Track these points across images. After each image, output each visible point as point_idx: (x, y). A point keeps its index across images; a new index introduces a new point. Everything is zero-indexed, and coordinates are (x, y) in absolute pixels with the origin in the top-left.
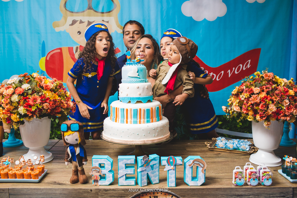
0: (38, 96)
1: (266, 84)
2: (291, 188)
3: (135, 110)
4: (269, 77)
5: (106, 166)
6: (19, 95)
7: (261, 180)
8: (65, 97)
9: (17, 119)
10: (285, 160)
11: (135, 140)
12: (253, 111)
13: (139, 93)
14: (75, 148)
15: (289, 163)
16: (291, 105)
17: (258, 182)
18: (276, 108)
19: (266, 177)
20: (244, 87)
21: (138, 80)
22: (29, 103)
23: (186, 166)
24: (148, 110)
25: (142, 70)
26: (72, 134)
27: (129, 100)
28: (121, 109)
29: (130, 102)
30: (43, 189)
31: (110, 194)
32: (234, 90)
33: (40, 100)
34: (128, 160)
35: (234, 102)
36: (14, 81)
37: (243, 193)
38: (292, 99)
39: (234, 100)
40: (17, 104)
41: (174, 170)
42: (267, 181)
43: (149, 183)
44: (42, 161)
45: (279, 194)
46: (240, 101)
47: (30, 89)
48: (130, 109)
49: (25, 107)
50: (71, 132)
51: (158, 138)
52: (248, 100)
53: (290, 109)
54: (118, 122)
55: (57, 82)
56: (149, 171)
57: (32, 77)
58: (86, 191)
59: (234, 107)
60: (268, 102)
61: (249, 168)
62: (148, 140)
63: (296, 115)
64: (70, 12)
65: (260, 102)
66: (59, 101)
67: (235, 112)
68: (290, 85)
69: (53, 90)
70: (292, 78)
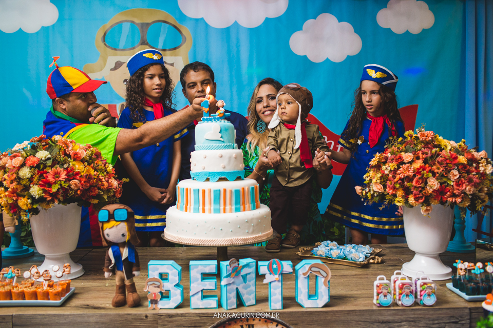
0: (62, 169)
1: (423, 147)
2: (466, 308)
3: (217, 190)
4: (426, 136)
5: (170, 277)
6: (31, 168)
7: (419, 297)
8: (105, 173)
9: (27, 205)
10: (457, 267)
11: (216, 239)
12: (403, 190)
13: (222, 165)
14: (121, 249)
15: (463, 271)
16: (462, 179)
17: (414, 300)
18: (439, 184)
19: (427, 292)
20: (389, 154)
21: (220, 145)
22: (48, 179)
23: (299, 275)
24: (237, 191)
25: (226, 130)
26: (117, 226)
27: (207, 177)
28: (194, 190)
29: (208, 180)
30: (68, 316)
31: (176, 323)
33: (66, 175)
34: (206, 267)
35: (374, 178)
36: (25, 146)
37: (390, 318)
38: (464, 170)
39: (374, 175)
40: (29, 181)
41: (279, 281)
42: (429, 298)
43: (240, 304)
44: (67, 272)
45: (449, 319)
46: (382, 176)
47: (49, 159)
48: (208, 190)
49: (41, 185)
50: (114, 222)
51: (253, 236)
52: (396, 174)
53: (460, 184)
54: (190, 212)
55: (92, 148)
56: (239, 285)
57: (52, 142)
58: (138, 318)
59: (373, 186)
60: (425, 175)
61: (399, 279)
62: (237, 238)
63: (470, 195)
64: (112, 49)
65: (414, 176)
66: (96, 177)
67: (376, 195)
68: (460, 149)
69: (87, 161)
70: (463, 140)
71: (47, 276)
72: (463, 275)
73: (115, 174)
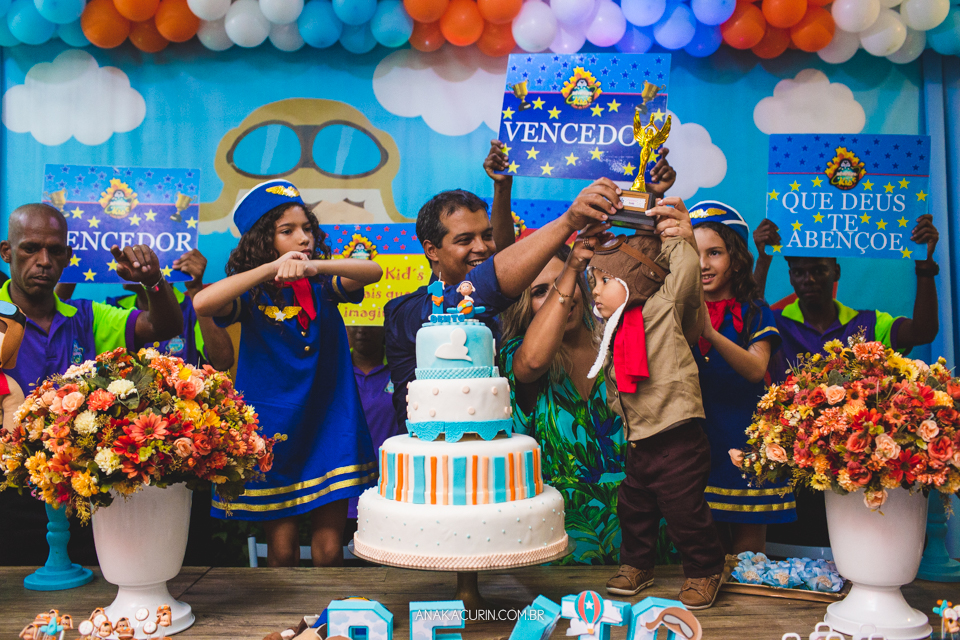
0: (159, 417)
1: (864, 374)
3: (459, 459)
4: (869, 352)
5: (371, 636)
6: (99, 413)
8: (240, 423)
9: (89, 487)
10: (941, 615)
11: (459, 557)
12: (827, 459)
13: (469, 408)
15: (954, 623)
16: (946, 438)
18: (899, 447)
20: (796, 386)
21: (466, 369)
22: (131, 436)
24: (499, 462)
25: (477, 339)
27: (439, 432)
28: (415, 459)
29: (441, 437)
32: (763, 398)
33: (166, 428)
35: (767, 434)
36: (86, 371)
38: (947, 420)
39: (766, 428)
40: (94, 439)
44: (166, 623)
46: (784, 431)
47: (133, 395)
48: (443, 458)
49: (117, 448)
51: (531, 551)
52: (811, 426)
53: (942, 448)
54: (406, 501)
55: (216, 375)
57: (138, 361)
59: (767, 449)
60: (871, 429)
62: (499, 555)
64: (247, 175)
66: (223, 432)
67: (772, 467)
68: (937, 378)
69: (205, 400)
70: (940, 358)
71: (126, 632)
72: (954, 633)
73: (259, 425)
